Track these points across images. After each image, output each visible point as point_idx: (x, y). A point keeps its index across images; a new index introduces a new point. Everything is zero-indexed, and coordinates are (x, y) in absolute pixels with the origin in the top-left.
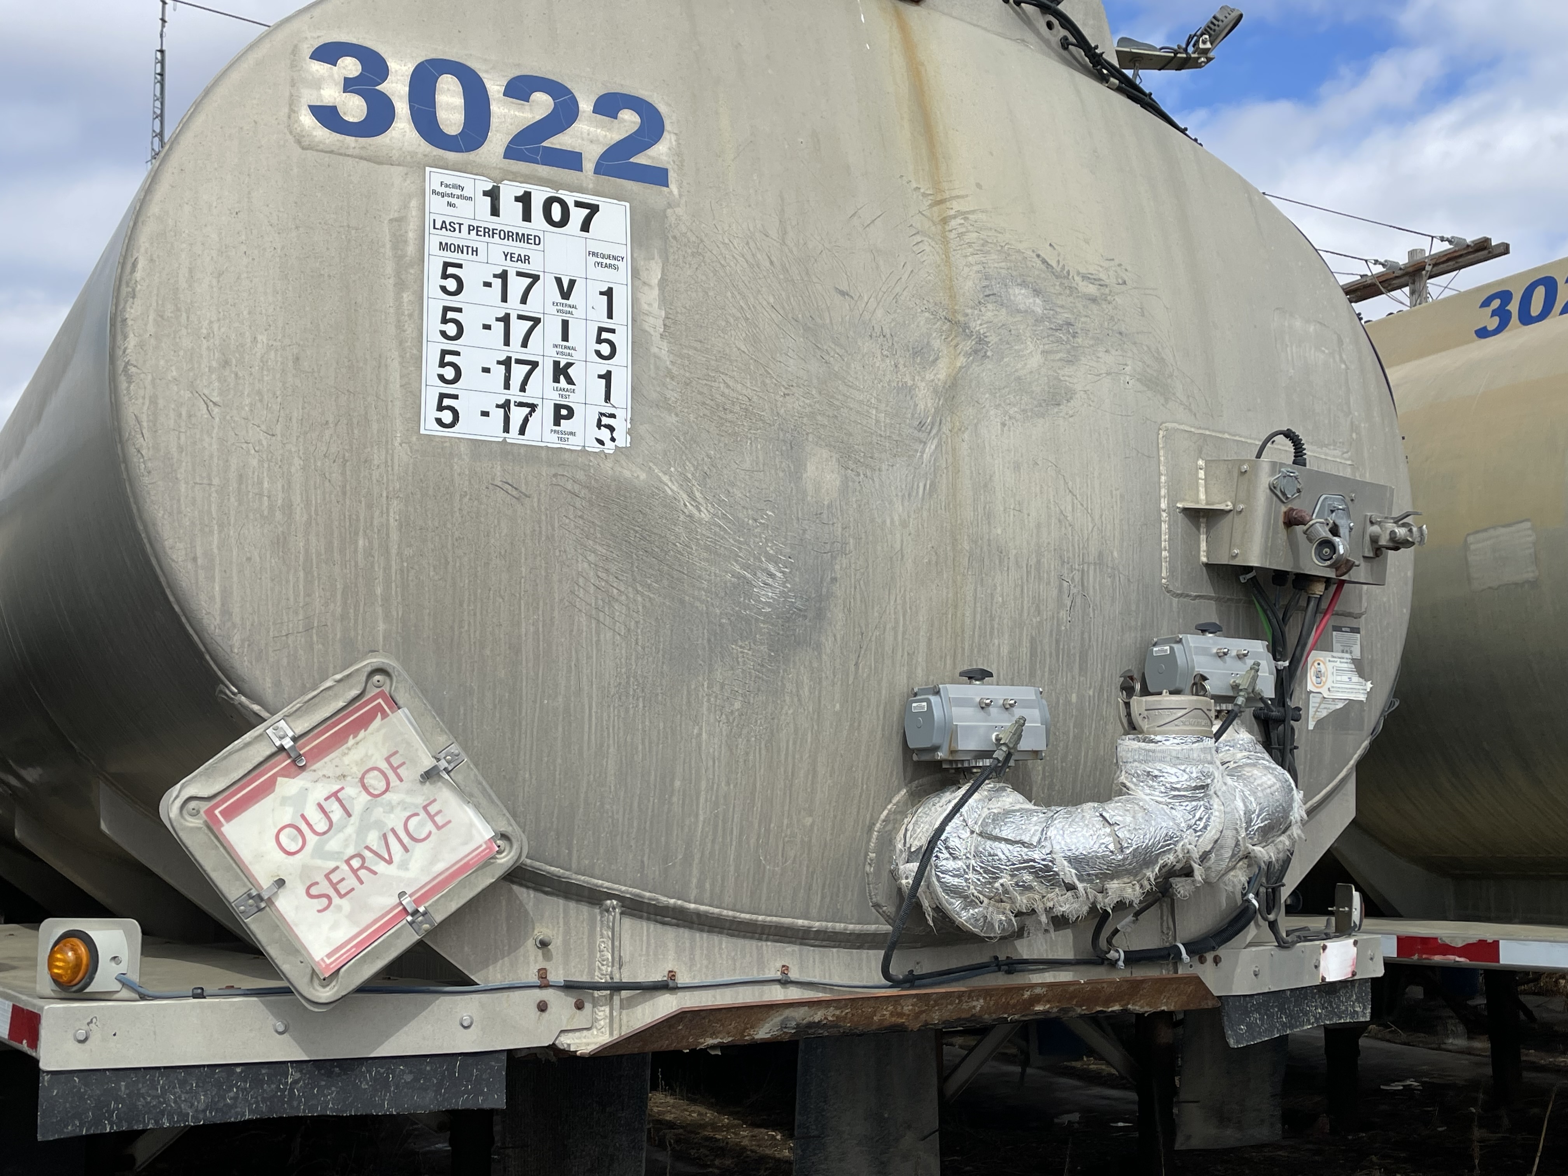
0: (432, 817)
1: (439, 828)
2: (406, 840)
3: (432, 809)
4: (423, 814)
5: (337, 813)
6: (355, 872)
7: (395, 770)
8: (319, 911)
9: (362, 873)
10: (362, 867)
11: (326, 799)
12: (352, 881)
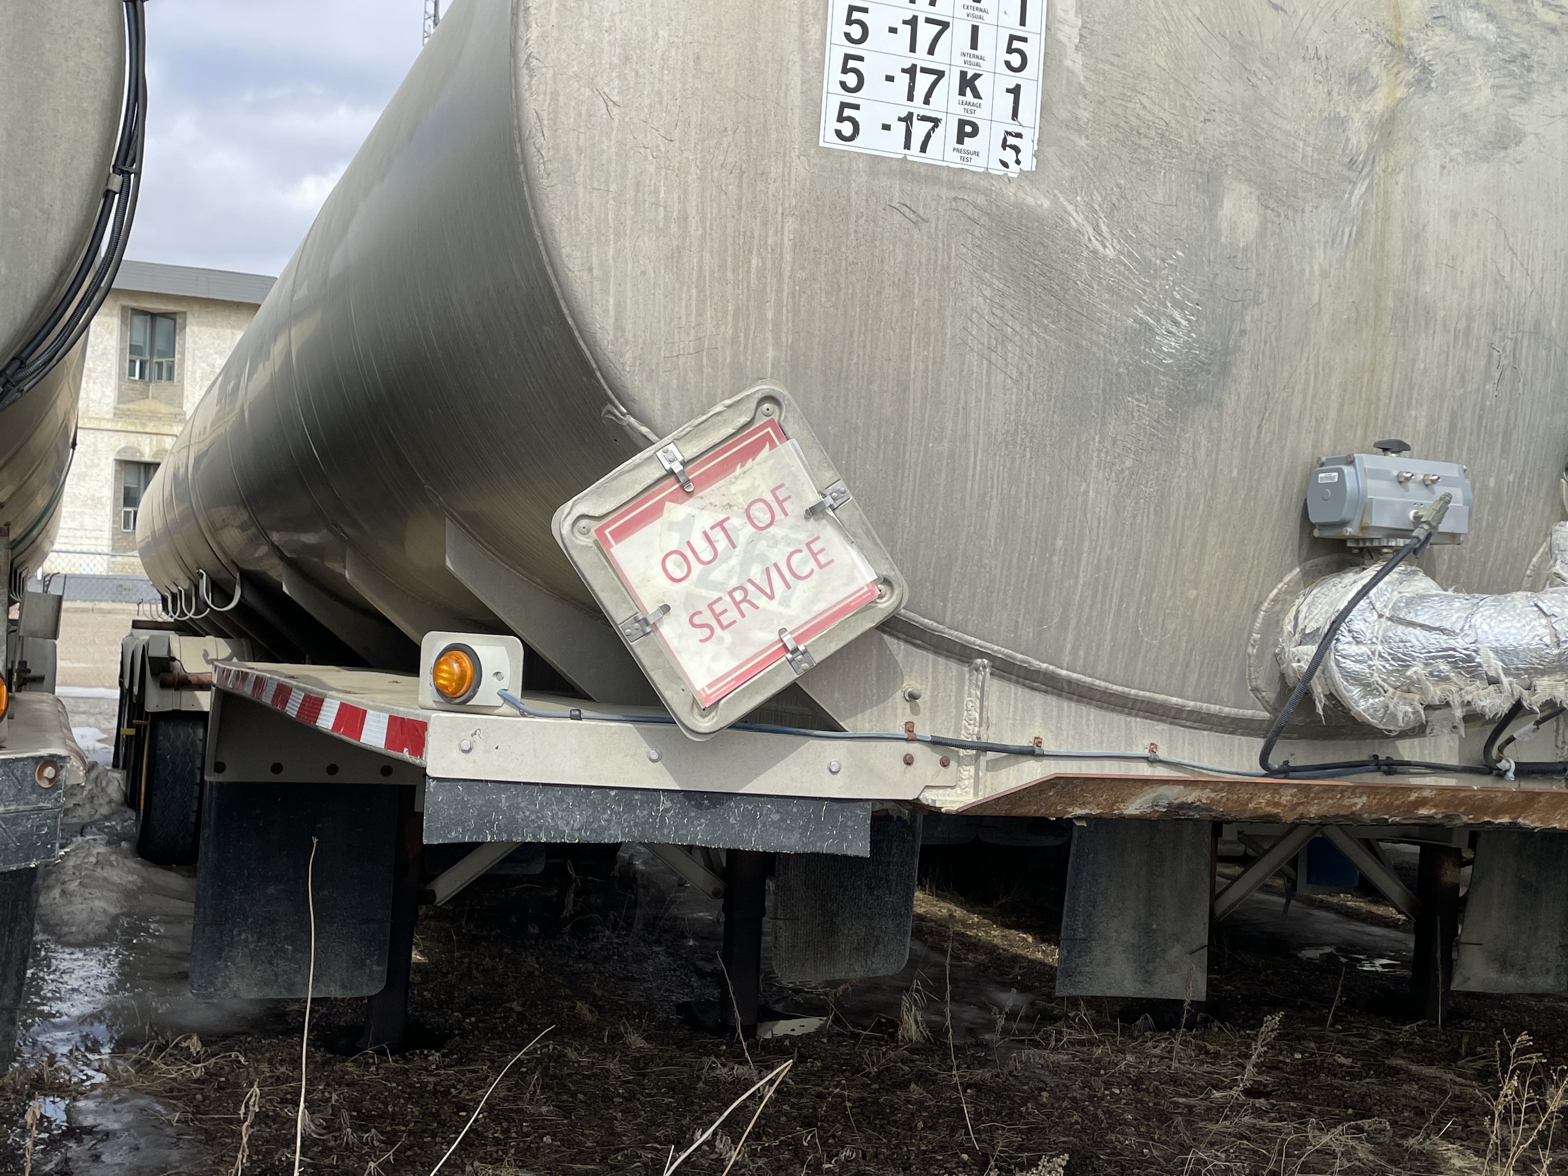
0: (814, 555)
1: (821, 566)
2: (788, 576)
3: (816, 547)
4: (806, 551)
5: (722, 544)
6: (737, 604)
7: (780, 503)
8: (701, 641)
9: (744, 606)
10: (744, 600)
11: (712, 528)
12: (733, 614)
